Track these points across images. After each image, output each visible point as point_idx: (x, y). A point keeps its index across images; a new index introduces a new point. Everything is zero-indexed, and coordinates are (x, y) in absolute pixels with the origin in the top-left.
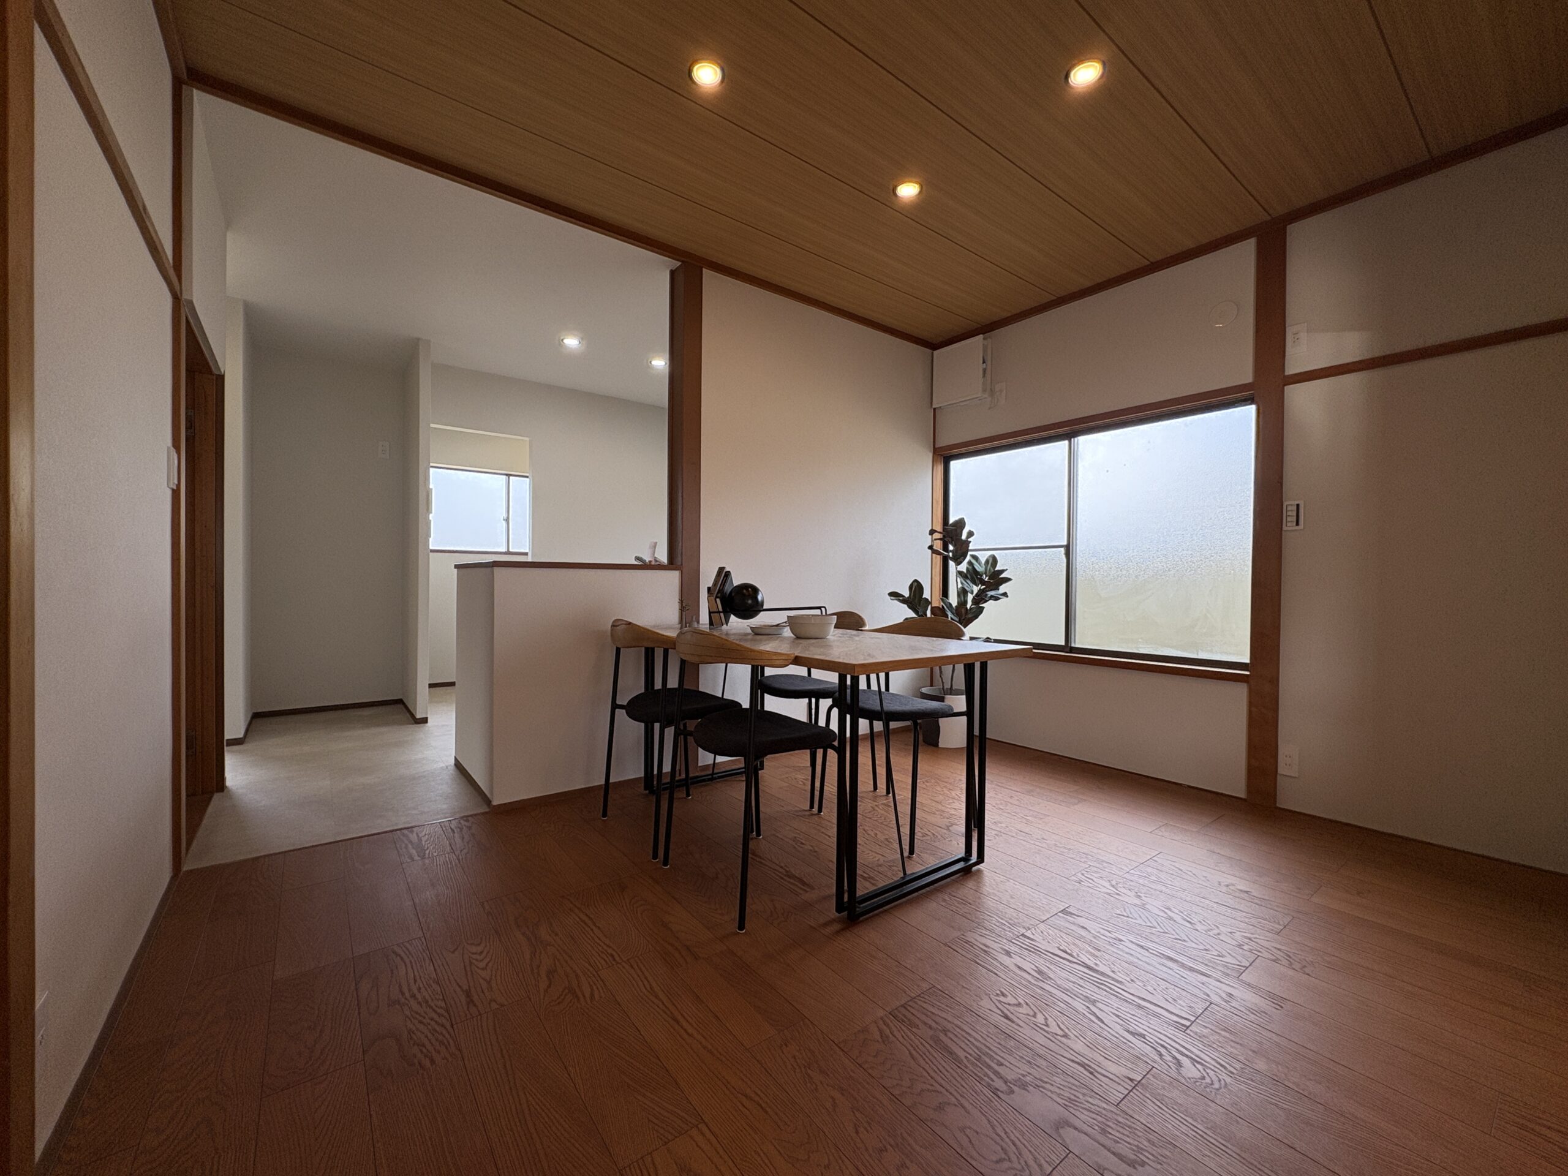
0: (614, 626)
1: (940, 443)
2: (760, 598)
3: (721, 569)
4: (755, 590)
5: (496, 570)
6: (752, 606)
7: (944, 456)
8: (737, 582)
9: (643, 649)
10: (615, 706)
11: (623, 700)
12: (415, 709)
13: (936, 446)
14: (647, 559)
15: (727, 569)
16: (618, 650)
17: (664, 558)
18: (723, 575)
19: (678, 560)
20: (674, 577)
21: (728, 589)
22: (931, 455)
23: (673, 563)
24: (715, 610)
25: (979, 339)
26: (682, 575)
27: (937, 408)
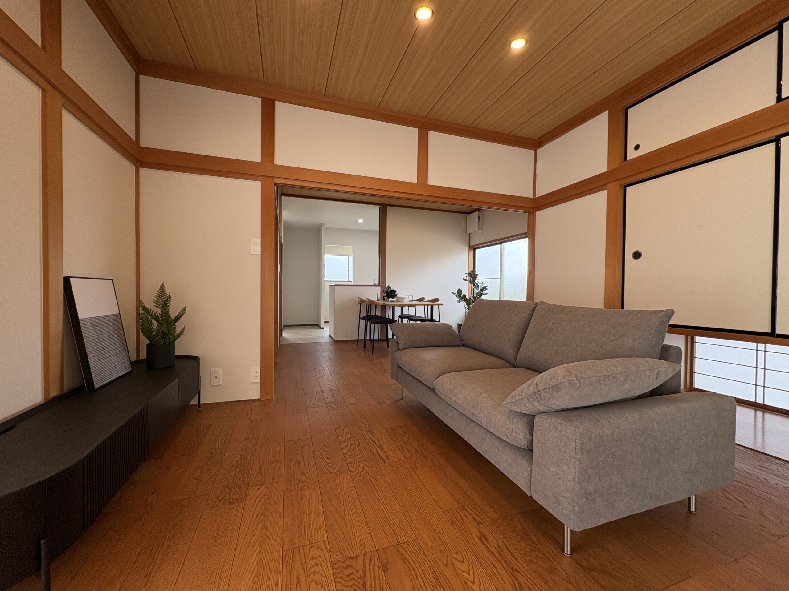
0: (358, 299)
2: (396, 293)
3: (388, 286)
4: (395, 291)
5: (336, 287)
6: (393, 295)
7: (473, 249)
8: (392, 289)
10: (360, 318)
11: (361, 317)
12: (321, 325)
13: (470, 245)
14: (373, 284)
15: (391, 286)
16: (361, 304)
17: (377, 283)
18: (390, 288)
19: (381, 284)
20: (379, 287)
21: (390, 291)
22: (468, 248)
23: (379, 285)
24: (386, 296)
25: (477, 212)
26: (381, 288)
27: (469, 234)
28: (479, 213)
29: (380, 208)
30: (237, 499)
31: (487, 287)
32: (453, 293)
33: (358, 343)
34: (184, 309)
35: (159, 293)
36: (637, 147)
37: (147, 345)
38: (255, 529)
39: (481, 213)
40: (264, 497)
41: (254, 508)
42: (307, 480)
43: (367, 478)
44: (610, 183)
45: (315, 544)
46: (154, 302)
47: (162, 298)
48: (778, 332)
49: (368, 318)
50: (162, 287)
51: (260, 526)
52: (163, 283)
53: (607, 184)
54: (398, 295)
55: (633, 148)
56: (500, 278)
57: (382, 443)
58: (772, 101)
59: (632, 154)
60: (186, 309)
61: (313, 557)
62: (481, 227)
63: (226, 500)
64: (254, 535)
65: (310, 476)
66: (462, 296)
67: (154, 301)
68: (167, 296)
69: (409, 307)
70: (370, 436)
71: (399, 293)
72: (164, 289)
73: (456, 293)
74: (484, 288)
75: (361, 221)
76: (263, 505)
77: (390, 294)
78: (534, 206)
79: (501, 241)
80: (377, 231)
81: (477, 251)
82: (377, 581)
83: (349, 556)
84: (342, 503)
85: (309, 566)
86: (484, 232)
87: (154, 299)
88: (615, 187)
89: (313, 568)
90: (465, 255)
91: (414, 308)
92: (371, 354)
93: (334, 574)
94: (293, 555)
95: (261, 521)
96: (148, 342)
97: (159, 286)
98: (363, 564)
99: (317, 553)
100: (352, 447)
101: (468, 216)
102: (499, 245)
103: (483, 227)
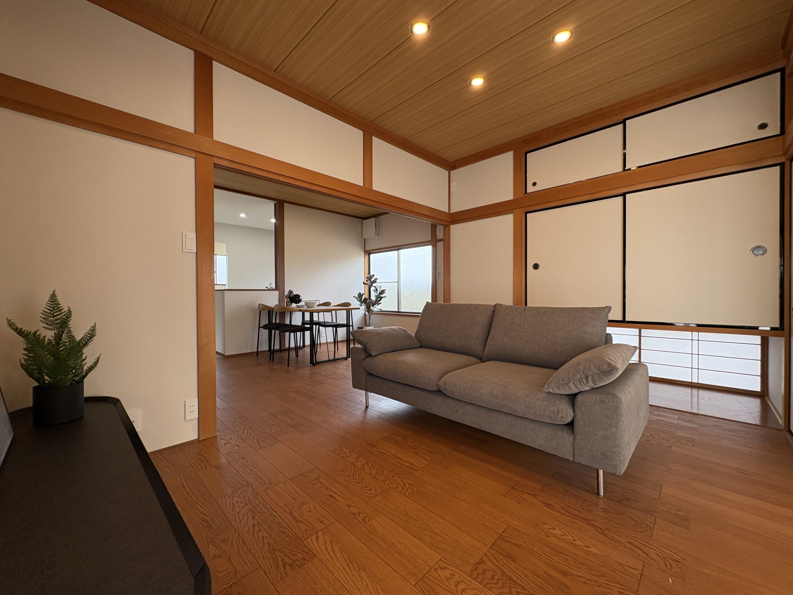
0: (259, 305)
1: (367, 249)
2: (300, 298)
3: (290, 290)
4: (299, 296)
5: (225, 291)
6: (298, 300)
7: (368, 253)
8: (295, 294)
9: (267, 311)
10: (259, 327)
11: (262, 325)
13: (366, 250)
14: (269, 287)
15: (292, 290)
16: (260, 312)
17: (274, 287)
18: (291, 292)
19: (278, 288)
20: (277, 292)
21: (292, 295)
22: (363, 253)
23: (276, 289)
24: (287, 301)
25: (374, 219)
26: (279, 292)
27: (365, 239)
28: (376, 220)
29: (275, 204)
30: (304, 558)
31: (385, 290)
32: (354, 297)
33: (257, 356)
34: (93, 329)
35: (48, 307)
36: (534, 184)
37: (35, 388)
38: (362, 580)
39: (377, 220)
40: (334, 545)
41: (334, 559)
42: (361, 511)
43: (415, 489)
44: (516, 209)
45: (436, 566)
46: (42, 321)
47: (55, 314)
48: (627, 319)
49: (270, 327)
50: (53, 296)
51: (363, 573)
52: (54, 292)
53: (513, 209)
54: (302, 300)
55: (532, 184)
56: (398, 282)
57: (394, 453)
58: (620, 169)
59: (531, 189)
60: (97, 329)
61: (448, 579)
62: (377, 233)
63: (291, 565)
64: (367, 586)
65: (359, 505)
66: (362, 300)
67: (42, 319)
68: (63, 311)
69: (324, 313)
70: (376, 449)
71: (305, 298)
72: (56, 300)
73: (357, 297)
74: (383, 292)
75: (243, 215)
76: (342, 553)
77: (294, 299)
78: (449, 220)
79: (398, 248)
80: (272, 231)
81: (372, 256)
82: (517, 571)
83: (476, 563)
84: (419, 520)
85: (452, 587)
86: (381, 238)
87: (41, 317)
88: (521, 212)
89: (458, 588)
90: (361, 259)
91: (330, 313)
92: (287, 366)
93: (480, 583)
94: (427, 585)
95: (359, 569)
96: (36, 384)
97: (47, 298)
98: (493, 563)
99: (447, 573)
100: (370, 464)
101: (364, 221)
102: (396, 252)
103: (380, 234)
